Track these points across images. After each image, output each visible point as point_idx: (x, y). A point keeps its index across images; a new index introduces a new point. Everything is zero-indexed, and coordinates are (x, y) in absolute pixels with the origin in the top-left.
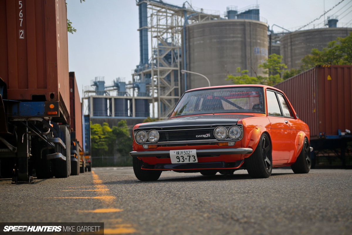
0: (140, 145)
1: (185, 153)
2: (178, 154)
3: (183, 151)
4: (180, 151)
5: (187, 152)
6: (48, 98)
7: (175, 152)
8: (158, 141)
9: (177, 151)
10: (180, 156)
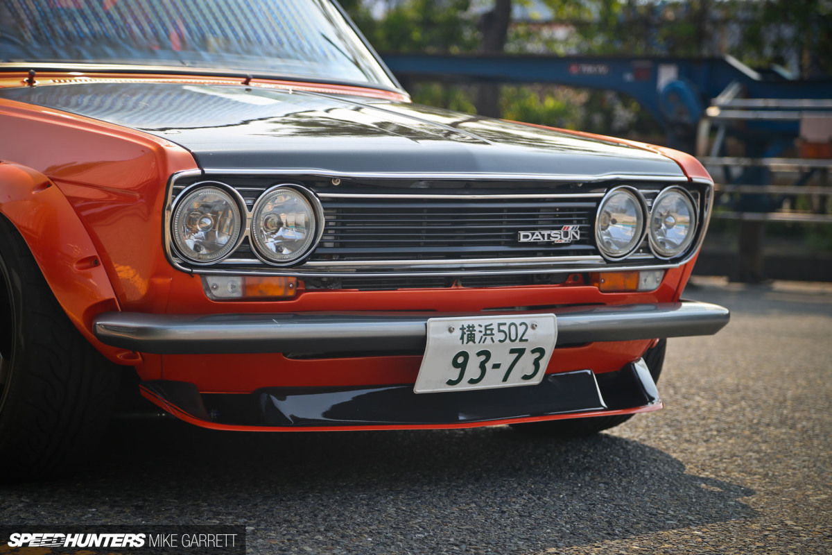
0: (191, 274)
1: (502, 336)
2: (471, 338)
3: (494, 320)
4: (478, 322)
5: (513, 328)
7: (451, 330)
8: (314, 257)
9: (467, 321)
10: (472, 349)
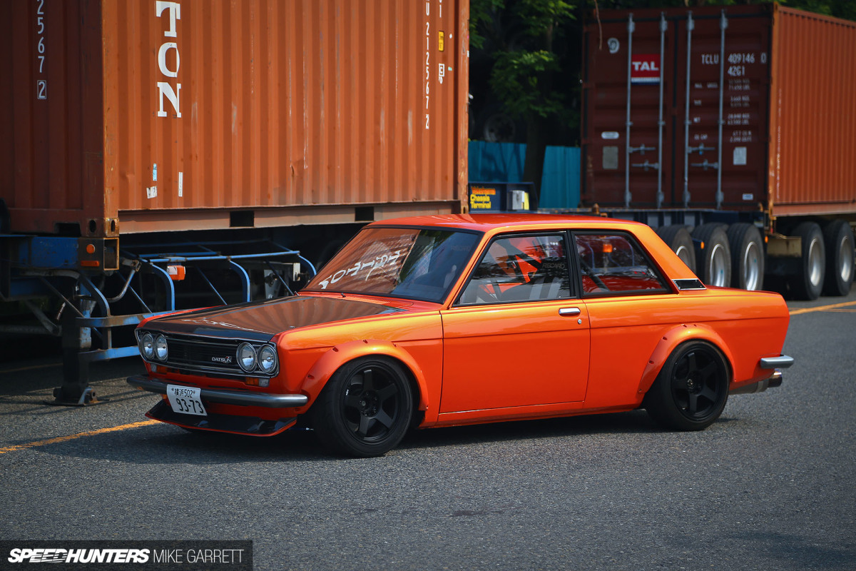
1: (186, 394)
2: (178, 393)
3: (184, 388)
4: (179, 388)
5: (188, 392)
6: (85, 230)
7: (172, 390)
8: (168, 360)
9: (175, 387)
10: (180, 398)
